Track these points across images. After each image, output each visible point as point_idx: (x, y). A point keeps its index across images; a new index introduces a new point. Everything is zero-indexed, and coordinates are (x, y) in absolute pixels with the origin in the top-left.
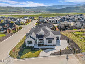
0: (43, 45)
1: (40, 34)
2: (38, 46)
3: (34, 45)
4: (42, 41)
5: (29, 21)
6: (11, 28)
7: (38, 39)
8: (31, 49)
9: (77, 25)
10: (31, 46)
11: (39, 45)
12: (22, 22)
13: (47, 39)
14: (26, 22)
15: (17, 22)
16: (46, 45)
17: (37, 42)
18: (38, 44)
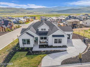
0: (47, 46)
1: (42, 29)
2: (39, 48)
3: (32, 46)
4: (45, 40)
5: (29, 21)
6: (6, 26)
7: (39, 37)
8: (27, 52)
9: (86, 23)
10: (27, 48)
11: (41, 46)
12: (21, 20)
13: (53, 36)
14: (26, 21)
15: (15, 21)
16: (51, 47)
17: (38, 42)
18: (39, 44)
